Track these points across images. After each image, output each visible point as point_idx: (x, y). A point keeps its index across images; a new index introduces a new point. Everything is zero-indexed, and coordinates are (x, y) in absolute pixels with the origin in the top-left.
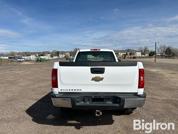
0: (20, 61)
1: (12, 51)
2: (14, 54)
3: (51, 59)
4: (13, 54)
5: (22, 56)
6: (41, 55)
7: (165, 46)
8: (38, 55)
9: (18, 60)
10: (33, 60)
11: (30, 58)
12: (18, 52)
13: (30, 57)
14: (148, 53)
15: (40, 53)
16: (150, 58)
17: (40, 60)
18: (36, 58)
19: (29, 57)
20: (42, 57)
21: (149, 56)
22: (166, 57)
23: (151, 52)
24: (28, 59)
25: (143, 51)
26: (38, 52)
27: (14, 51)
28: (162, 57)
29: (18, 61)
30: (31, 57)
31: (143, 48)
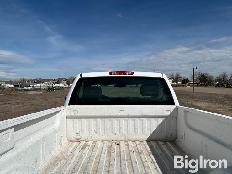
0: (27, 90)
2: (24, 82)
3: (67, 87)
5: (30, 84)
6: (56, 83)
7: (200, 72)
8: (51, 82)
9: (26, 88)
10: (44, 88)
11: (40, 86)
14: (180, 80)
15: (55, 80)
16: (184, 86)
17: (52, 88)
18: (48, 86)
19: (39, 85)
20: (56, 85)
21: (182, 84)
22: (201, 85)
23: (184, 80)
24: (38, 87)
25: (175, 78)
26: (52, 79)
27: (25, 78)
28: (197, 85)
29: (25, 90)
30: (42, 85)
31: (175, 75)
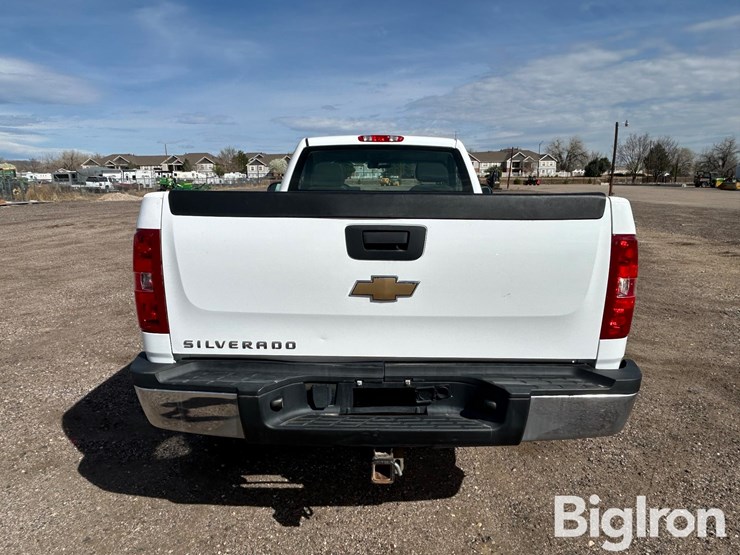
0: (97, 191)
1: (69, 151)
2: (75, 164)
3: (218, 182)
4: (72, 162)
5: (103, 172)
6: (180, 168)
7: (646, 138)
8: (165, 167)
9: (90, 184)
10: (148, 185)
11: (134, 177)
12: (90, 154)
13: (133, 174)
14: (583, 163)
15: (174, 158)
16: (590, 182)
17: (173, 186)
18: (158, 179)
19: (130, 175)
20: (181, 175)
21: (586, 175)
22: (646, 181)
23: (594, 162)
24: (128, 182)
25: (564, 156)
26: (167, 157)
27: (76, 150)
28: (634, 178)
29: (90, 190)
30: (139, 174)
31: (566, 145)
